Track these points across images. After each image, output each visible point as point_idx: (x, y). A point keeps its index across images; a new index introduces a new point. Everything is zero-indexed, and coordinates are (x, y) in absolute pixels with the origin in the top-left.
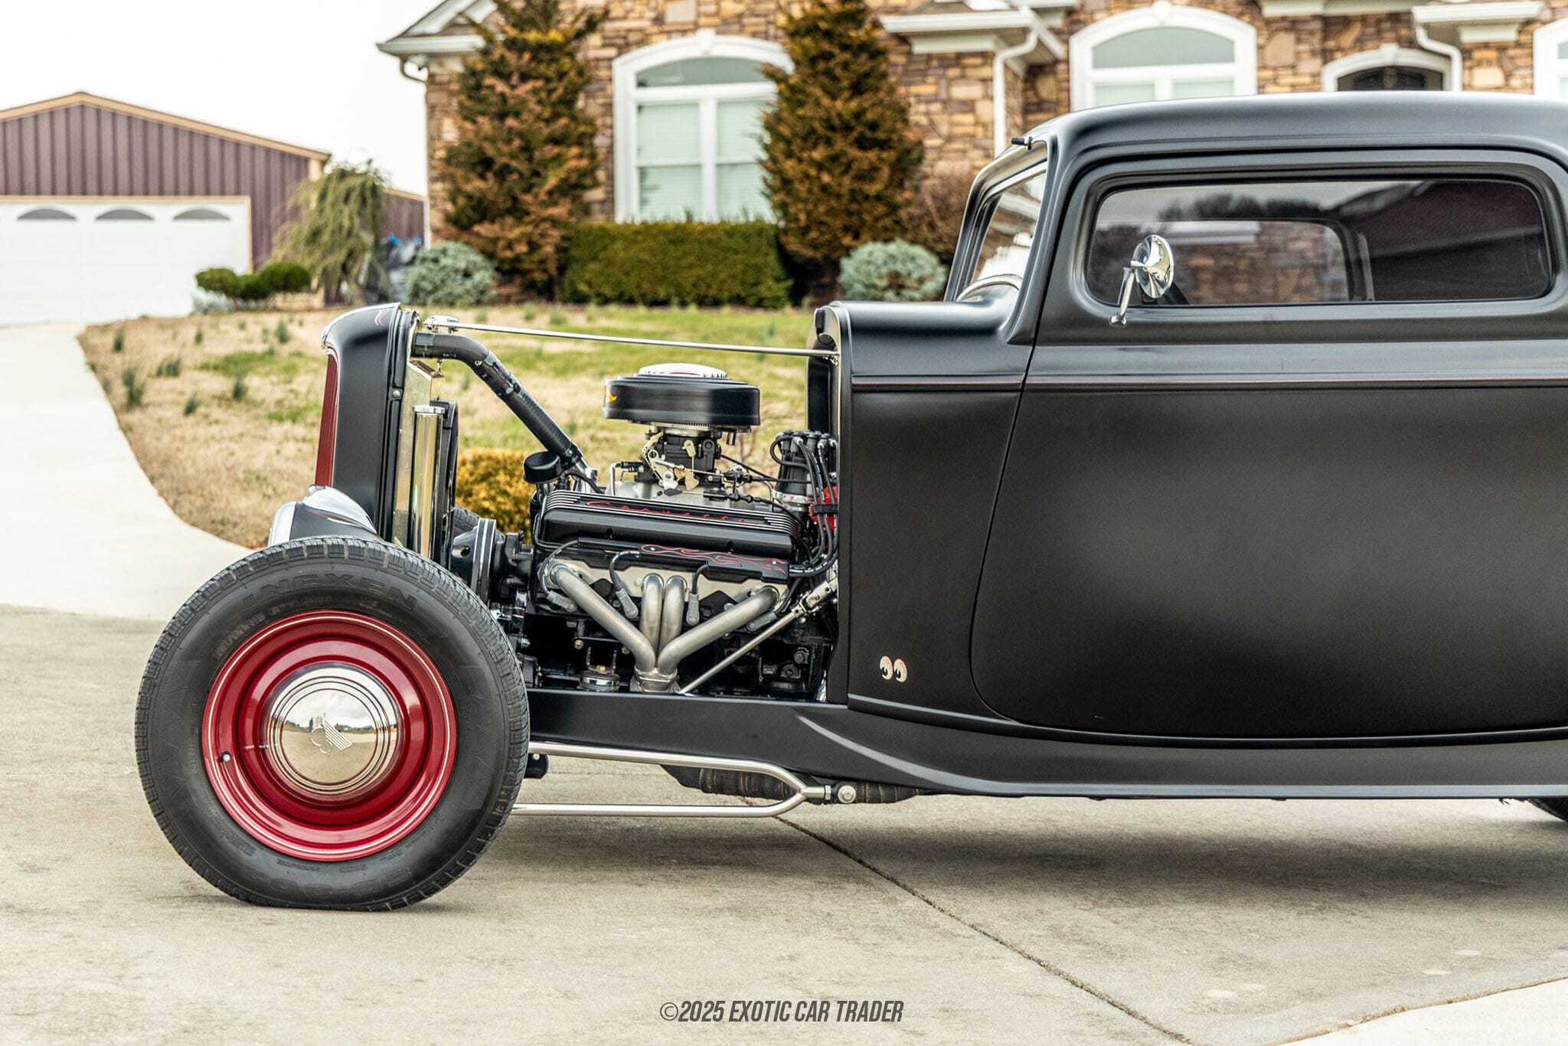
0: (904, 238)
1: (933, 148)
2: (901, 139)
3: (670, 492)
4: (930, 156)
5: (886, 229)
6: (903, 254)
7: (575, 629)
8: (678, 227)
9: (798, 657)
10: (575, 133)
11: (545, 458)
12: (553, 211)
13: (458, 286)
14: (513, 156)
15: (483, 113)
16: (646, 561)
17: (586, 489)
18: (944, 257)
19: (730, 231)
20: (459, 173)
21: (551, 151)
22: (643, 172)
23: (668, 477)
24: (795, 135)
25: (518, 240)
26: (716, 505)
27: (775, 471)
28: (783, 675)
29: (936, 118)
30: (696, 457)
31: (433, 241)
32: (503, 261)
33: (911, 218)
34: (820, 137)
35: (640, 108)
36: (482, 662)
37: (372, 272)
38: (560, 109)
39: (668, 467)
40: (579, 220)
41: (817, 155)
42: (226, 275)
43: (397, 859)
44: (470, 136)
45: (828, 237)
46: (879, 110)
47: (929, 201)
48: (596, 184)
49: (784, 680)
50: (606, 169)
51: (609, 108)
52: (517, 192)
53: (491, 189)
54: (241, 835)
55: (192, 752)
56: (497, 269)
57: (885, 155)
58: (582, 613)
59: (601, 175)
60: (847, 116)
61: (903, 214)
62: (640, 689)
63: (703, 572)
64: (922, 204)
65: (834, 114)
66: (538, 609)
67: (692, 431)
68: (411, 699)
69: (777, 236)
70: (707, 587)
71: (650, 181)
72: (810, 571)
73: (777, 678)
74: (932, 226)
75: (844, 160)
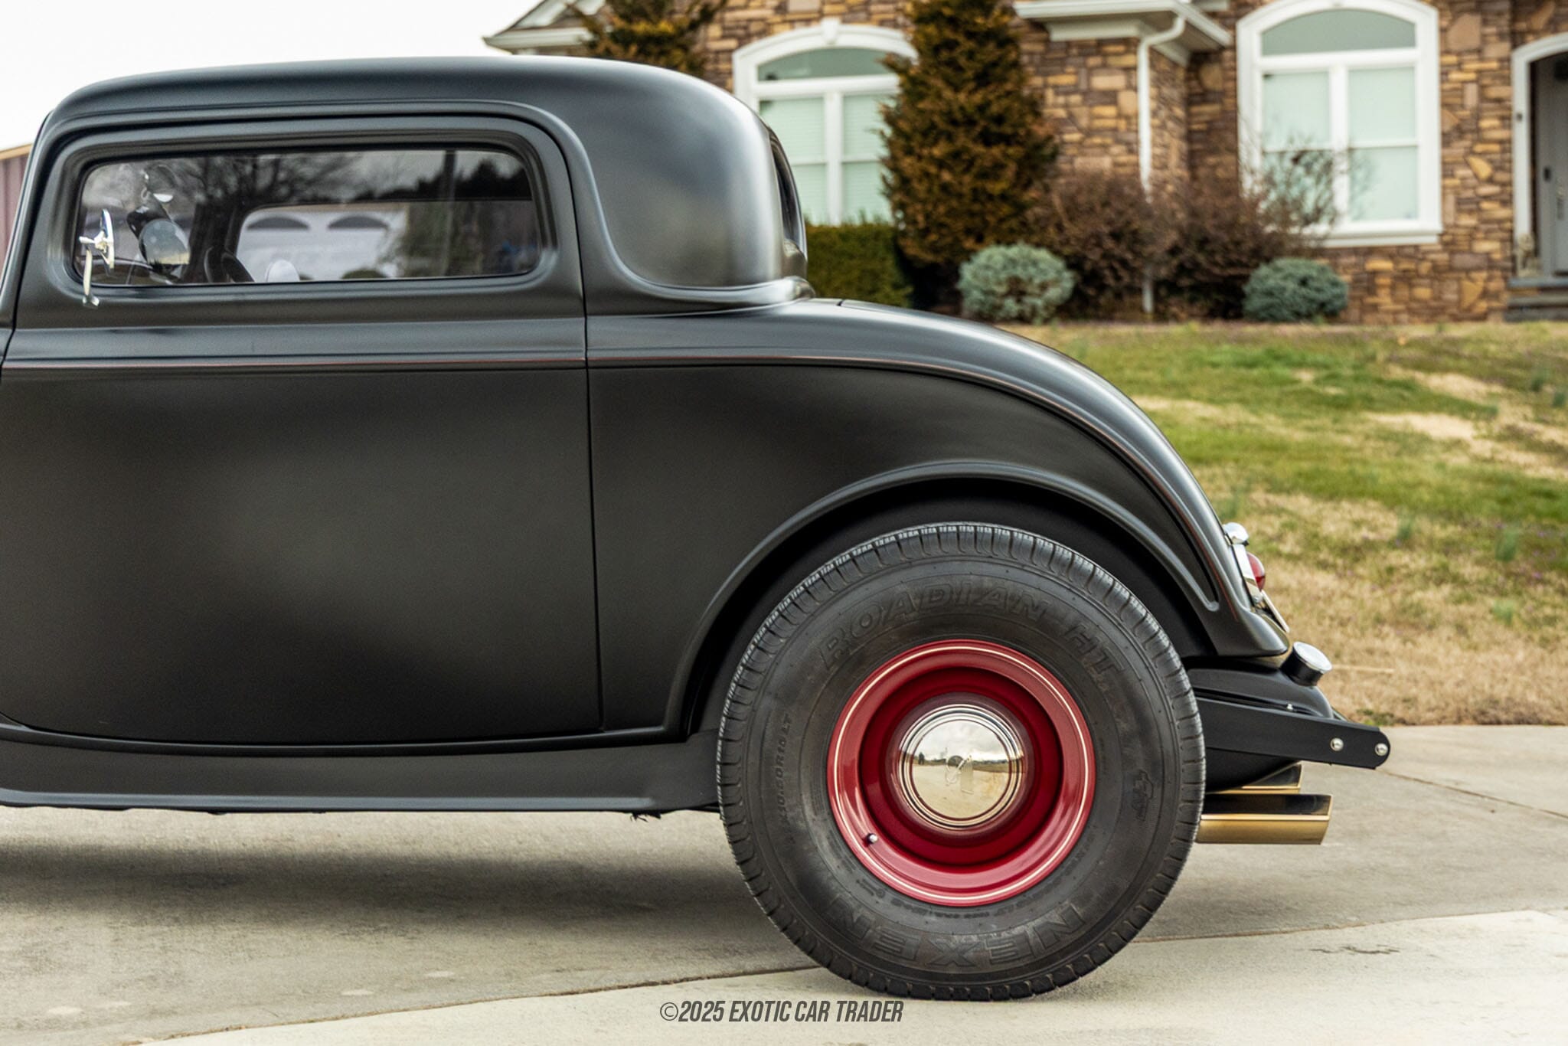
0: (1027, 241)
1: (1072, 143)
2: (1029, 133)
4: (1071, 151)
5: (1012, 231)
6: (1023, 257)
18: (1073, 260)
19: (846, 233)
24: (915, 130)
29: (1076, 111)
33: (1037, 220)
34: (941, 133)
35: (763, 103)
41: (937, 152)
45: (949, 240)
46: (1005, 102)
47: (1057, 201)
57: (1011, 151)
60: (970, 110)
61: (1030, 215)
64: (1049, 205)
65: (955, 107)
69: (895, 239)
74: (1060, 228)
75: (965, 157)
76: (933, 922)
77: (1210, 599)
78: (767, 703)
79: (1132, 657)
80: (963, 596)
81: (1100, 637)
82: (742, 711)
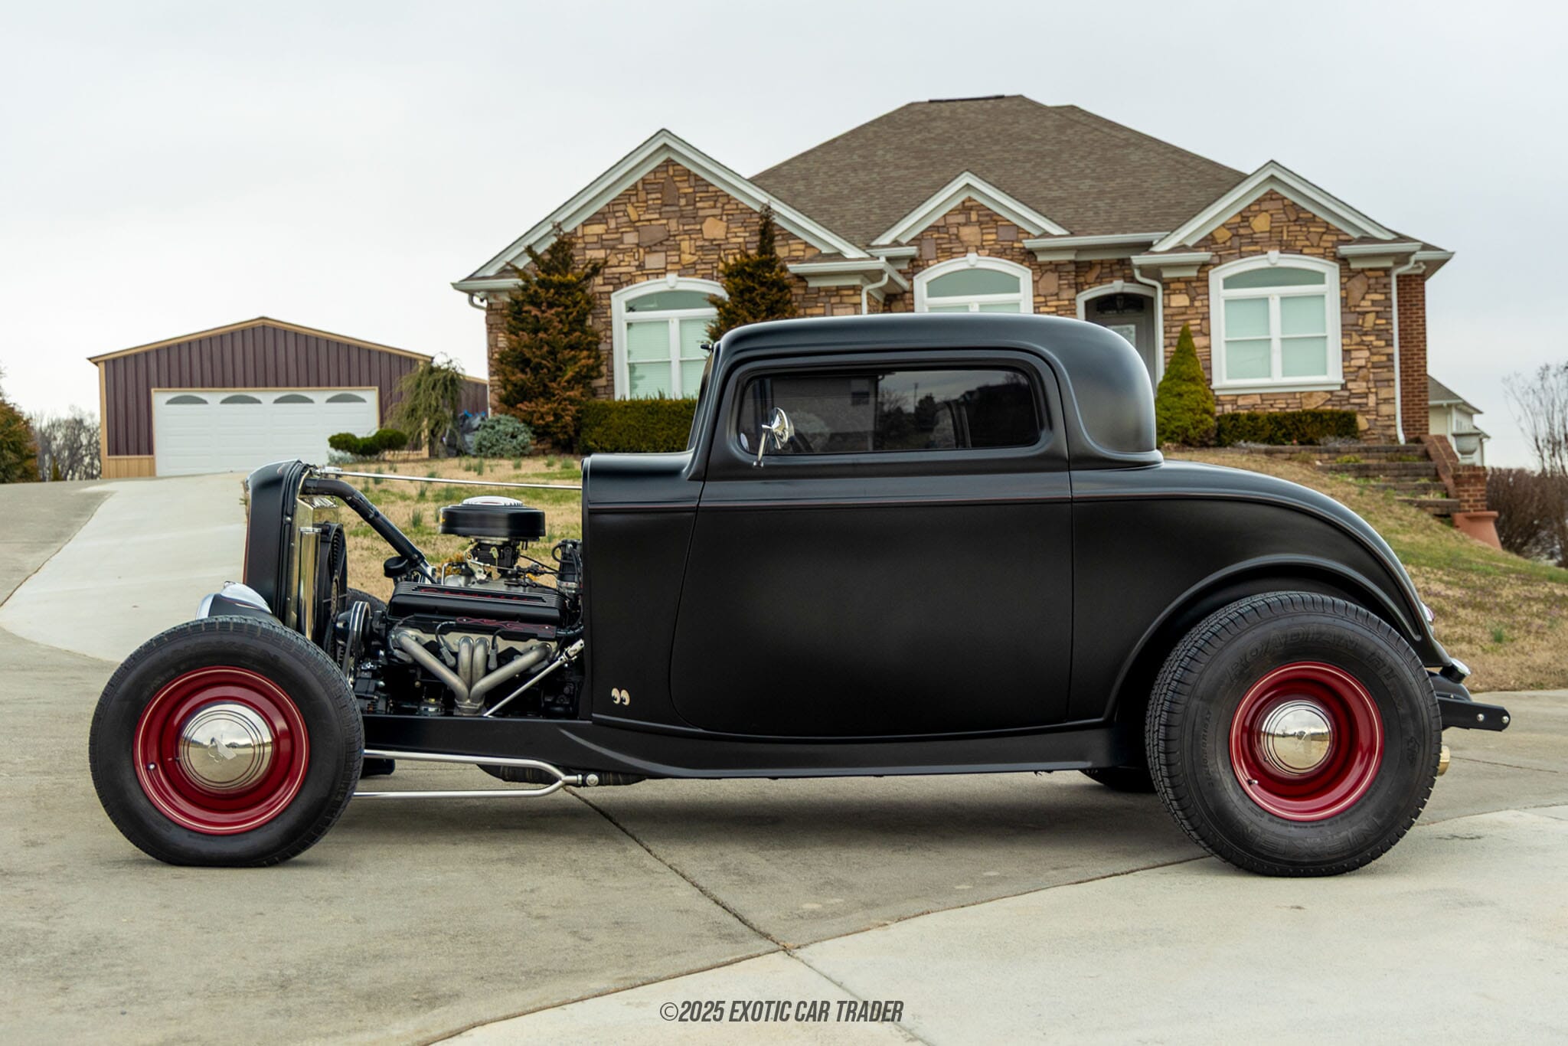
3: (481, 582)
7: (415, 675)
8: (654, 403)
9: (566, 690)
10: (586, 341)
11: (399, 560)
12: (571, 393)
13: (508, 445)
14: (543, 358)
15: (523, 330)
16: (459, 628)
17: (428, 582)
20: (508, 369)
21: (568, 354)
22: (632, 367)
23: (480, 572)
25: (548, 414)
26: (514, 590)
27: (557, 566)
28: (558, 702)
30: (499, 558)
31: (493, 413)
32: (538, 427)
35: (629, 325)
36: (326, 699)
37: (452, 435)
38: (574, 326)
39: (480, 566)
40: (589, 398)
42: (349, 437)
43: (270, 832)
44: (515, 344)
48: (600, 376)
49: (558, 706)
50: (607, 365)
51: (609, 325)
52: (547, 381)
53: (529, 379)
54: (163, 819)
55: (127, 763)
56: (534, 433)
58: (417, 664)
59: (604, 369)
62: (460, 714)
63: (499, 634)
66: (389, 661)
67: (499, 541)
68: (281, 724)
70: (503, 645)
71: (637, 373)
72: (571, 632)
73: (553, 704)
76: (1294, 831)
77: (1416, 634)
78: (1195, 703)
79: (1405, 668)
80: (1310, 636)
81: (1389, 660)
82: (1178, 708)
